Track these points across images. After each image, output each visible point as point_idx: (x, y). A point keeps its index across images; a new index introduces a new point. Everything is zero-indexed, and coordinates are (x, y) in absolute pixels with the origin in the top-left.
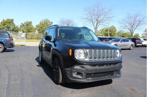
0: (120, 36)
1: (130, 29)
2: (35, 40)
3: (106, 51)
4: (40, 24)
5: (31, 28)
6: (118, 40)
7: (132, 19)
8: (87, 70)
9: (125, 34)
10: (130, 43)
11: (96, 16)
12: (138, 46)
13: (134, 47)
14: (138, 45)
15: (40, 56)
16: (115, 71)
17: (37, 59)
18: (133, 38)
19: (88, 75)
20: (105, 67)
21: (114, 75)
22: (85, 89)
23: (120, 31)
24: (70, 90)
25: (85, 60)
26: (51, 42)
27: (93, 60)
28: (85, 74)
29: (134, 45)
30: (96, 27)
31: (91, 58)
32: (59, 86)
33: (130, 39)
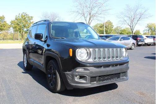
0: (117, 33)
1: (130, 24)
2: (9, 41)
3: (111, 49)
4: (16, 19)
5: (4, 25)
6: (116, 39)
7: (132, 12)
8: (91, 73)
9: (124, 30)
10: (132, 41)
11: (89, 9)
12: (140, 45)
13: (136, 46)
14: (140, 43)
15: (25, 61)
16: (122, 73)
17: (21, 64)
18: (133, 35)
19: (93, 79)
20: (111, 68)
21: (121, 78)
22: (89, 96)
23: (118, 27)
24: (71, 98)
25: (88, 61)
26: (42, 41)
27: (97, 60)
28: (90, 78)
29: (136, 44)
30: (89, 22)
31: (95, 58)
32: (57, 94)
33: (131, 36)
